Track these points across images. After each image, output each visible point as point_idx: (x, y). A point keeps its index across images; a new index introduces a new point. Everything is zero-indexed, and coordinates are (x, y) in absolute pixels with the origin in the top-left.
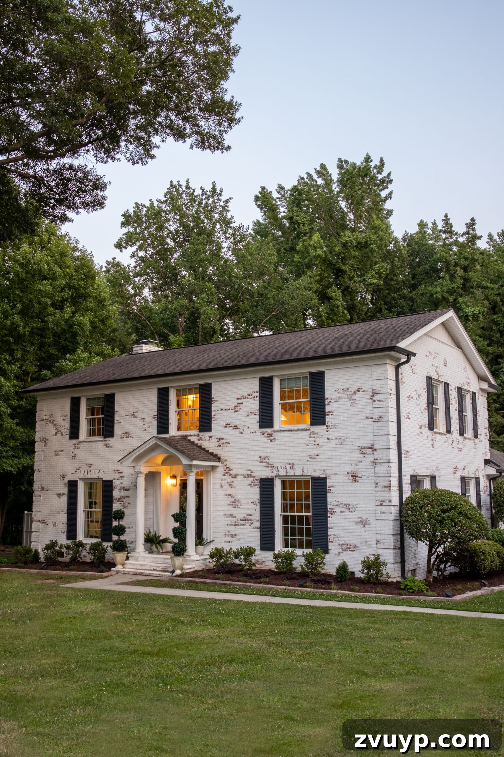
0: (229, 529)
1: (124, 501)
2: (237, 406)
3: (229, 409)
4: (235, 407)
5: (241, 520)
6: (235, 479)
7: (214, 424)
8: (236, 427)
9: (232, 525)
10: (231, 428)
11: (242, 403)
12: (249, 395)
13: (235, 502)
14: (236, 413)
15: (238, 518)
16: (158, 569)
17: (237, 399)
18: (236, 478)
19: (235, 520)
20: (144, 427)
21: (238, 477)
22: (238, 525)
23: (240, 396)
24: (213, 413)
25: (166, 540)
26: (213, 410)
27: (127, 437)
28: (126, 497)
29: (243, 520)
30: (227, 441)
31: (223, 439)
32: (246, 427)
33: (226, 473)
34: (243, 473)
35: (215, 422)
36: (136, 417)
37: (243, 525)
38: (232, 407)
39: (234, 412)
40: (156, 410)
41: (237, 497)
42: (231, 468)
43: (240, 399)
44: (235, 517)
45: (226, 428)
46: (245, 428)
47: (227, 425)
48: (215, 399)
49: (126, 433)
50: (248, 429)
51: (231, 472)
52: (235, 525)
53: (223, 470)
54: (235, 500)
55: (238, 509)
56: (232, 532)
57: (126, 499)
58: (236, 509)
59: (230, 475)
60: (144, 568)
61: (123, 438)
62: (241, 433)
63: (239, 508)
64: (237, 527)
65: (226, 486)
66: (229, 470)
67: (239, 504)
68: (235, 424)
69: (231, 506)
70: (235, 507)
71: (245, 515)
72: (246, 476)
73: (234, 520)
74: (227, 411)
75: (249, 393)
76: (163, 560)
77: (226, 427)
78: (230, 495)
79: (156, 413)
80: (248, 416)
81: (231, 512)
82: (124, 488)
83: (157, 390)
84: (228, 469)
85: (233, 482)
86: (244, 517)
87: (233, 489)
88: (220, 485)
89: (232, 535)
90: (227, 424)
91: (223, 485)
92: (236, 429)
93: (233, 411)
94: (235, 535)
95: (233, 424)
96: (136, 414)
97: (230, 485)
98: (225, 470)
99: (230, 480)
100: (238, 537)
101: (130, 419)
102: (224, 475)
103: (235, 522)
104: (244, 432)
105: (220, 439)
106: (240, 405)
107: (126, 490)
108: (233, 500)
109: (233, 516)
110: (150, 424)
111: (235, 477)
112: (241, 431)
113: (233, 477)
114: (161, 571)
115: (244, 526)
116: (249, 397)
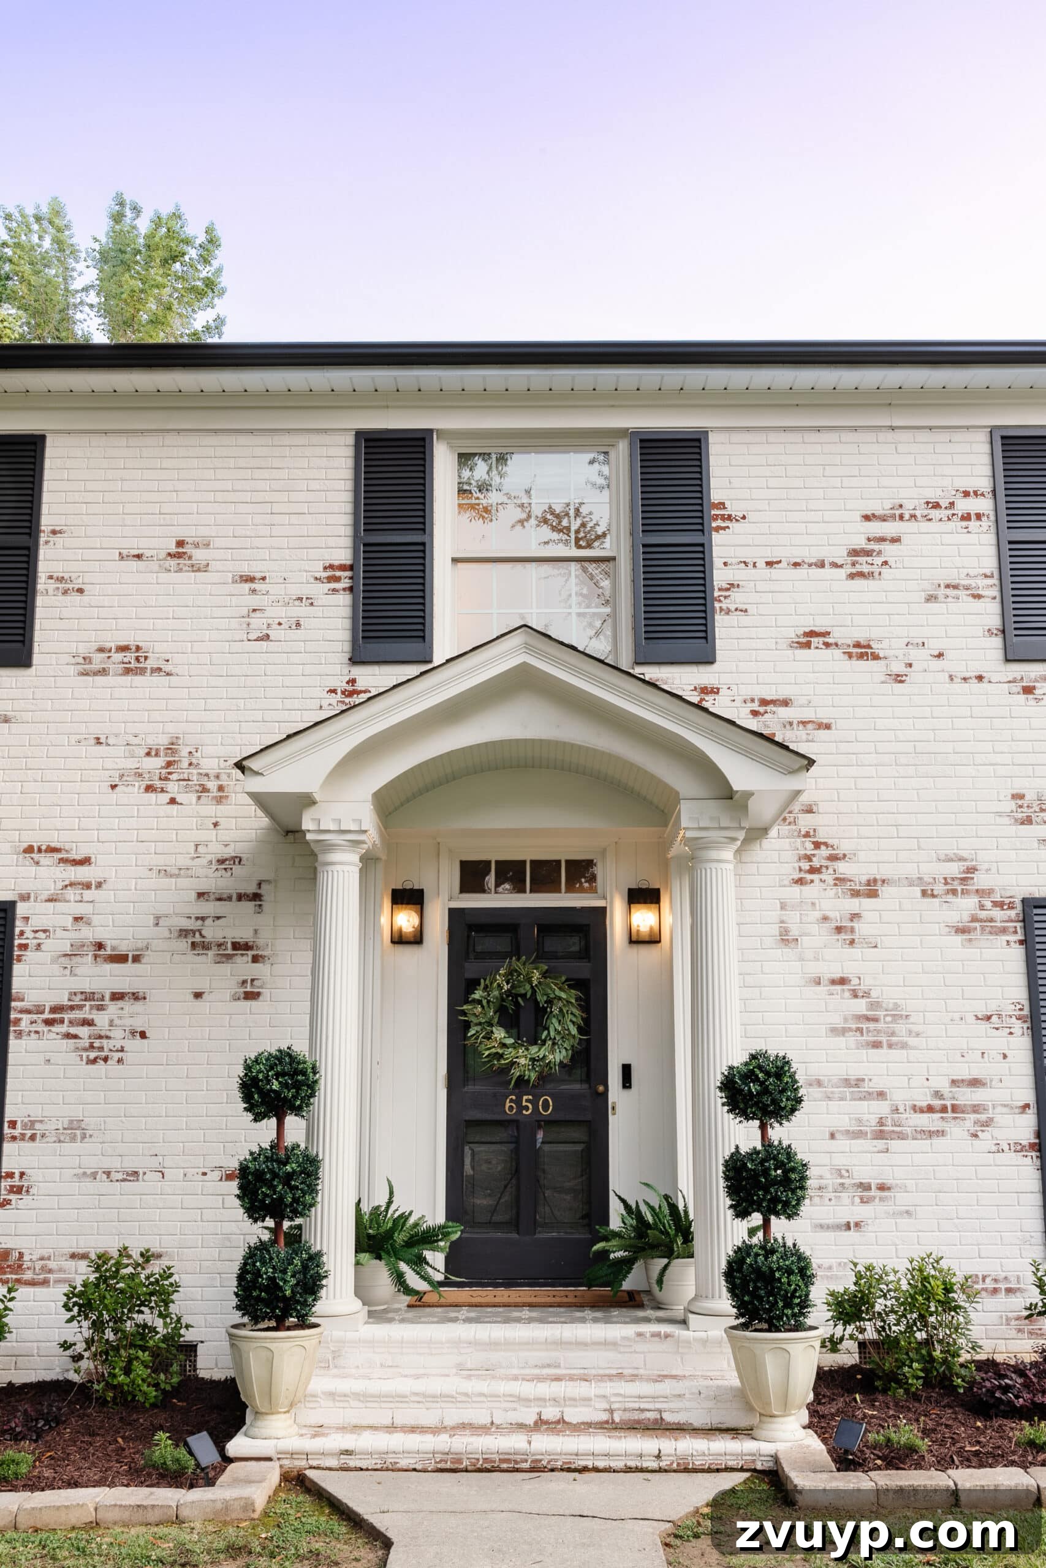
0: (840, 1160)
1: (101, 1020)
2: (868, 553)
3: (821, 565)
4: (854, 553)
5: (915, 1108)
6: (865, 904)
7: (724, 627)
8: (863, 651)
9: (859, 1135)
10: (837, 653)
11: (896, 540)
12: (937, 506)
13: (875, 1020)
14: (859, 583)
15: (900, 1096)
16: (574, 1415)
17: (867, 518)
18: (873, 894)
19: (882, 1108)
20: (257, 622)
21: (884, 891)
22: (902, 1136)
23: (878, 508)
24: (720, 576)
25: (428, 1238)
26: (717, 562)
27: (128, 671)
28: (117, 997)
29: (930, 1109)
30: (808, 714)
31: (786, 703)
32: (924, 653)
33: (813, 870)
34: (911, 871)
35: (734, 619)
36: (203, 568)
37: (931, 1134)
38: (840, 554)
39: (852, 576)
40: (348, 542)
41: (888, 993)
42: (845, 847)
43: (883, 519)
44: (881, 1095)
45: (805, 652)
46: (914, 654)
47: (809, 639)
48: (732, 509)
49: (124, 649)
50: (937, 664)
51: (843, 868)
52: (880, 1135)
53: (790, 856)
54: (875, 1005)
55: (895, 1054)
56: (864, 1174)
57: (113, 1008)
58: (884, 1051)
59: (840, 881)
60: (453, 1416)
61: (103, 672)
62: (899, 679)
63: (904, 1046)
64: (895, 1145)
65: (817, 938)
66: (833, 858)
67: (901, 1028)
68: (861, 636)
69: (852, 1039)
70: (877, 1045)
71: (943, 1085)
72: (939, 888)
73: (872, 1111)
74: (802, 572)
75: (933, 495)
76: (543, 1356)
77: (808, 645)
78: (842, 981)
79: (343, 554)
80: (931, 598)
81: (855, 1071)
82: (100, 946)
83: (350, 440)
84: (824, 852)
85: (855, 916)
86: (938, 1095)
87: (855, 952)
88: (775, 930)
89: (866, 1187)
90: (812, 634)
91: (794, 931)
92: (861, 656)
93: (842, 573)
94: (882, 1188)
95: (843, 635)
96: (199, 555)
97: (839, 930)
98: (809, 858)
99: (840, 906)
100: (901, 1199)
101: (164, 577)
102: (800, 881)
103: (881, 1122)
104: (914, 676)
105: (764, 702)
106: (886, 547)
107: (121, 959)
108: (860, 1006)
109: (866, 1087)
110: (301, 611)
111: (871, 889)
112: (898, 668)
113: (856, 894)
114: (609, 1426)
115: (937, 1142)
116: (935, 514)
